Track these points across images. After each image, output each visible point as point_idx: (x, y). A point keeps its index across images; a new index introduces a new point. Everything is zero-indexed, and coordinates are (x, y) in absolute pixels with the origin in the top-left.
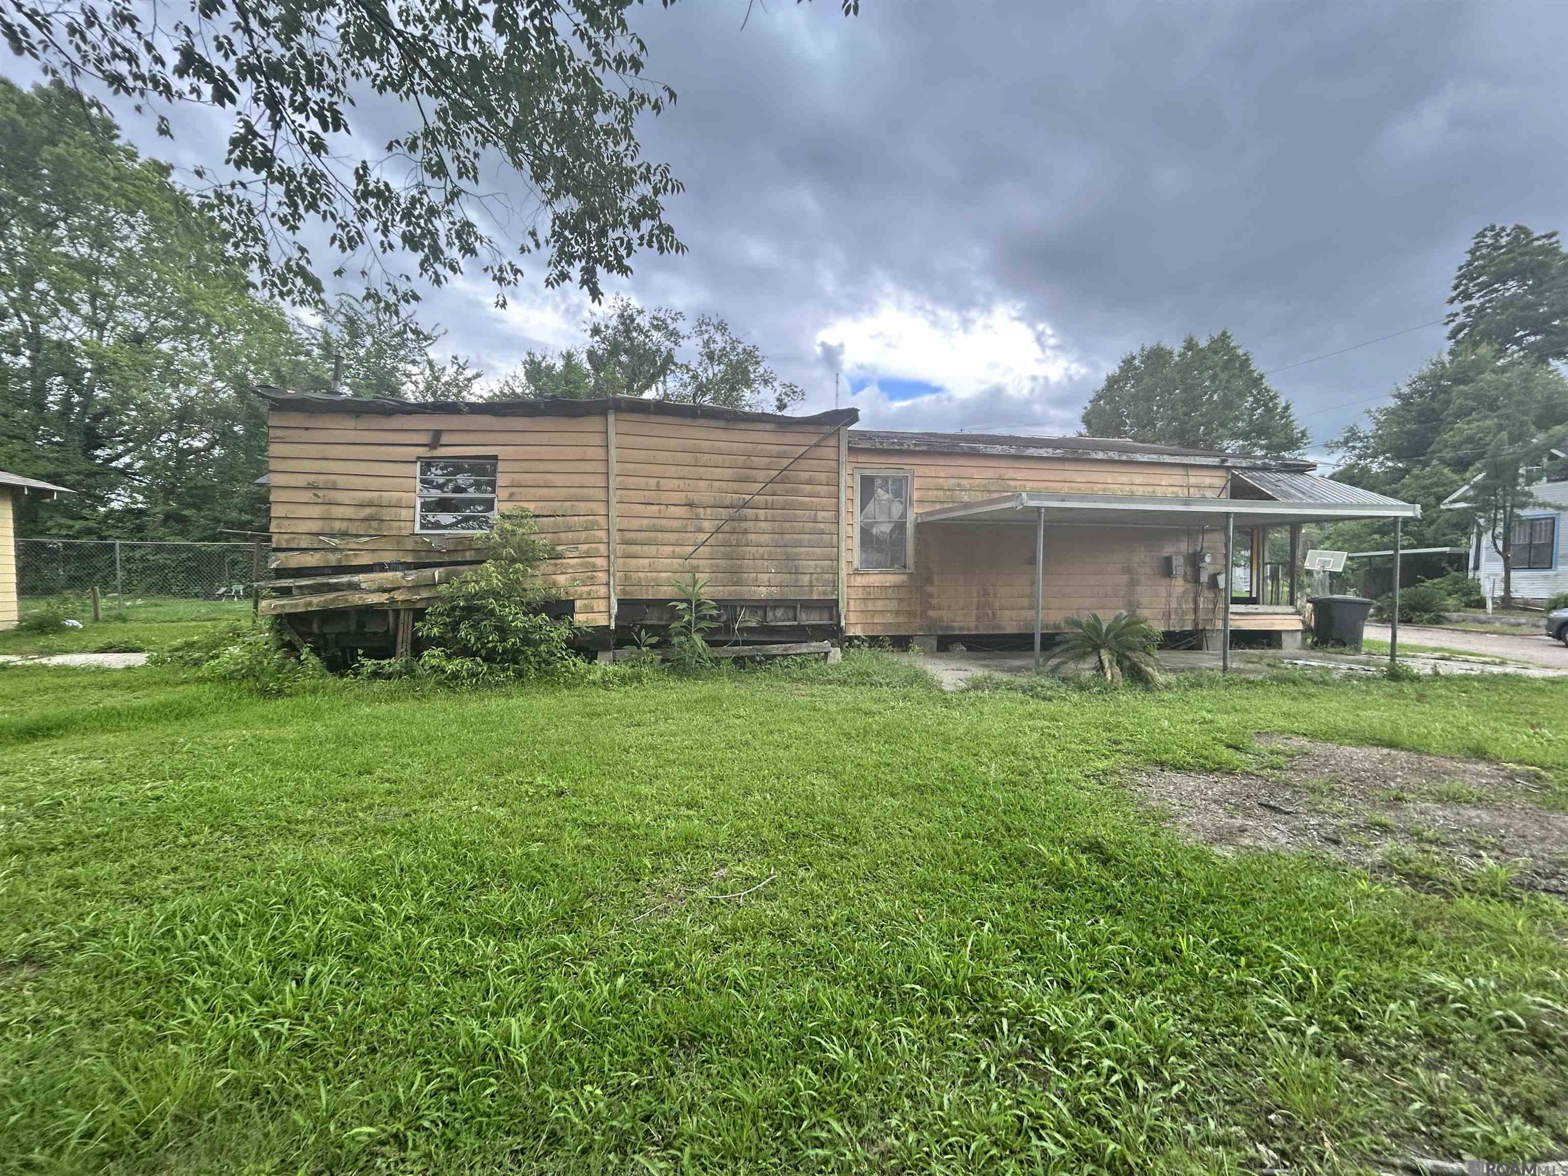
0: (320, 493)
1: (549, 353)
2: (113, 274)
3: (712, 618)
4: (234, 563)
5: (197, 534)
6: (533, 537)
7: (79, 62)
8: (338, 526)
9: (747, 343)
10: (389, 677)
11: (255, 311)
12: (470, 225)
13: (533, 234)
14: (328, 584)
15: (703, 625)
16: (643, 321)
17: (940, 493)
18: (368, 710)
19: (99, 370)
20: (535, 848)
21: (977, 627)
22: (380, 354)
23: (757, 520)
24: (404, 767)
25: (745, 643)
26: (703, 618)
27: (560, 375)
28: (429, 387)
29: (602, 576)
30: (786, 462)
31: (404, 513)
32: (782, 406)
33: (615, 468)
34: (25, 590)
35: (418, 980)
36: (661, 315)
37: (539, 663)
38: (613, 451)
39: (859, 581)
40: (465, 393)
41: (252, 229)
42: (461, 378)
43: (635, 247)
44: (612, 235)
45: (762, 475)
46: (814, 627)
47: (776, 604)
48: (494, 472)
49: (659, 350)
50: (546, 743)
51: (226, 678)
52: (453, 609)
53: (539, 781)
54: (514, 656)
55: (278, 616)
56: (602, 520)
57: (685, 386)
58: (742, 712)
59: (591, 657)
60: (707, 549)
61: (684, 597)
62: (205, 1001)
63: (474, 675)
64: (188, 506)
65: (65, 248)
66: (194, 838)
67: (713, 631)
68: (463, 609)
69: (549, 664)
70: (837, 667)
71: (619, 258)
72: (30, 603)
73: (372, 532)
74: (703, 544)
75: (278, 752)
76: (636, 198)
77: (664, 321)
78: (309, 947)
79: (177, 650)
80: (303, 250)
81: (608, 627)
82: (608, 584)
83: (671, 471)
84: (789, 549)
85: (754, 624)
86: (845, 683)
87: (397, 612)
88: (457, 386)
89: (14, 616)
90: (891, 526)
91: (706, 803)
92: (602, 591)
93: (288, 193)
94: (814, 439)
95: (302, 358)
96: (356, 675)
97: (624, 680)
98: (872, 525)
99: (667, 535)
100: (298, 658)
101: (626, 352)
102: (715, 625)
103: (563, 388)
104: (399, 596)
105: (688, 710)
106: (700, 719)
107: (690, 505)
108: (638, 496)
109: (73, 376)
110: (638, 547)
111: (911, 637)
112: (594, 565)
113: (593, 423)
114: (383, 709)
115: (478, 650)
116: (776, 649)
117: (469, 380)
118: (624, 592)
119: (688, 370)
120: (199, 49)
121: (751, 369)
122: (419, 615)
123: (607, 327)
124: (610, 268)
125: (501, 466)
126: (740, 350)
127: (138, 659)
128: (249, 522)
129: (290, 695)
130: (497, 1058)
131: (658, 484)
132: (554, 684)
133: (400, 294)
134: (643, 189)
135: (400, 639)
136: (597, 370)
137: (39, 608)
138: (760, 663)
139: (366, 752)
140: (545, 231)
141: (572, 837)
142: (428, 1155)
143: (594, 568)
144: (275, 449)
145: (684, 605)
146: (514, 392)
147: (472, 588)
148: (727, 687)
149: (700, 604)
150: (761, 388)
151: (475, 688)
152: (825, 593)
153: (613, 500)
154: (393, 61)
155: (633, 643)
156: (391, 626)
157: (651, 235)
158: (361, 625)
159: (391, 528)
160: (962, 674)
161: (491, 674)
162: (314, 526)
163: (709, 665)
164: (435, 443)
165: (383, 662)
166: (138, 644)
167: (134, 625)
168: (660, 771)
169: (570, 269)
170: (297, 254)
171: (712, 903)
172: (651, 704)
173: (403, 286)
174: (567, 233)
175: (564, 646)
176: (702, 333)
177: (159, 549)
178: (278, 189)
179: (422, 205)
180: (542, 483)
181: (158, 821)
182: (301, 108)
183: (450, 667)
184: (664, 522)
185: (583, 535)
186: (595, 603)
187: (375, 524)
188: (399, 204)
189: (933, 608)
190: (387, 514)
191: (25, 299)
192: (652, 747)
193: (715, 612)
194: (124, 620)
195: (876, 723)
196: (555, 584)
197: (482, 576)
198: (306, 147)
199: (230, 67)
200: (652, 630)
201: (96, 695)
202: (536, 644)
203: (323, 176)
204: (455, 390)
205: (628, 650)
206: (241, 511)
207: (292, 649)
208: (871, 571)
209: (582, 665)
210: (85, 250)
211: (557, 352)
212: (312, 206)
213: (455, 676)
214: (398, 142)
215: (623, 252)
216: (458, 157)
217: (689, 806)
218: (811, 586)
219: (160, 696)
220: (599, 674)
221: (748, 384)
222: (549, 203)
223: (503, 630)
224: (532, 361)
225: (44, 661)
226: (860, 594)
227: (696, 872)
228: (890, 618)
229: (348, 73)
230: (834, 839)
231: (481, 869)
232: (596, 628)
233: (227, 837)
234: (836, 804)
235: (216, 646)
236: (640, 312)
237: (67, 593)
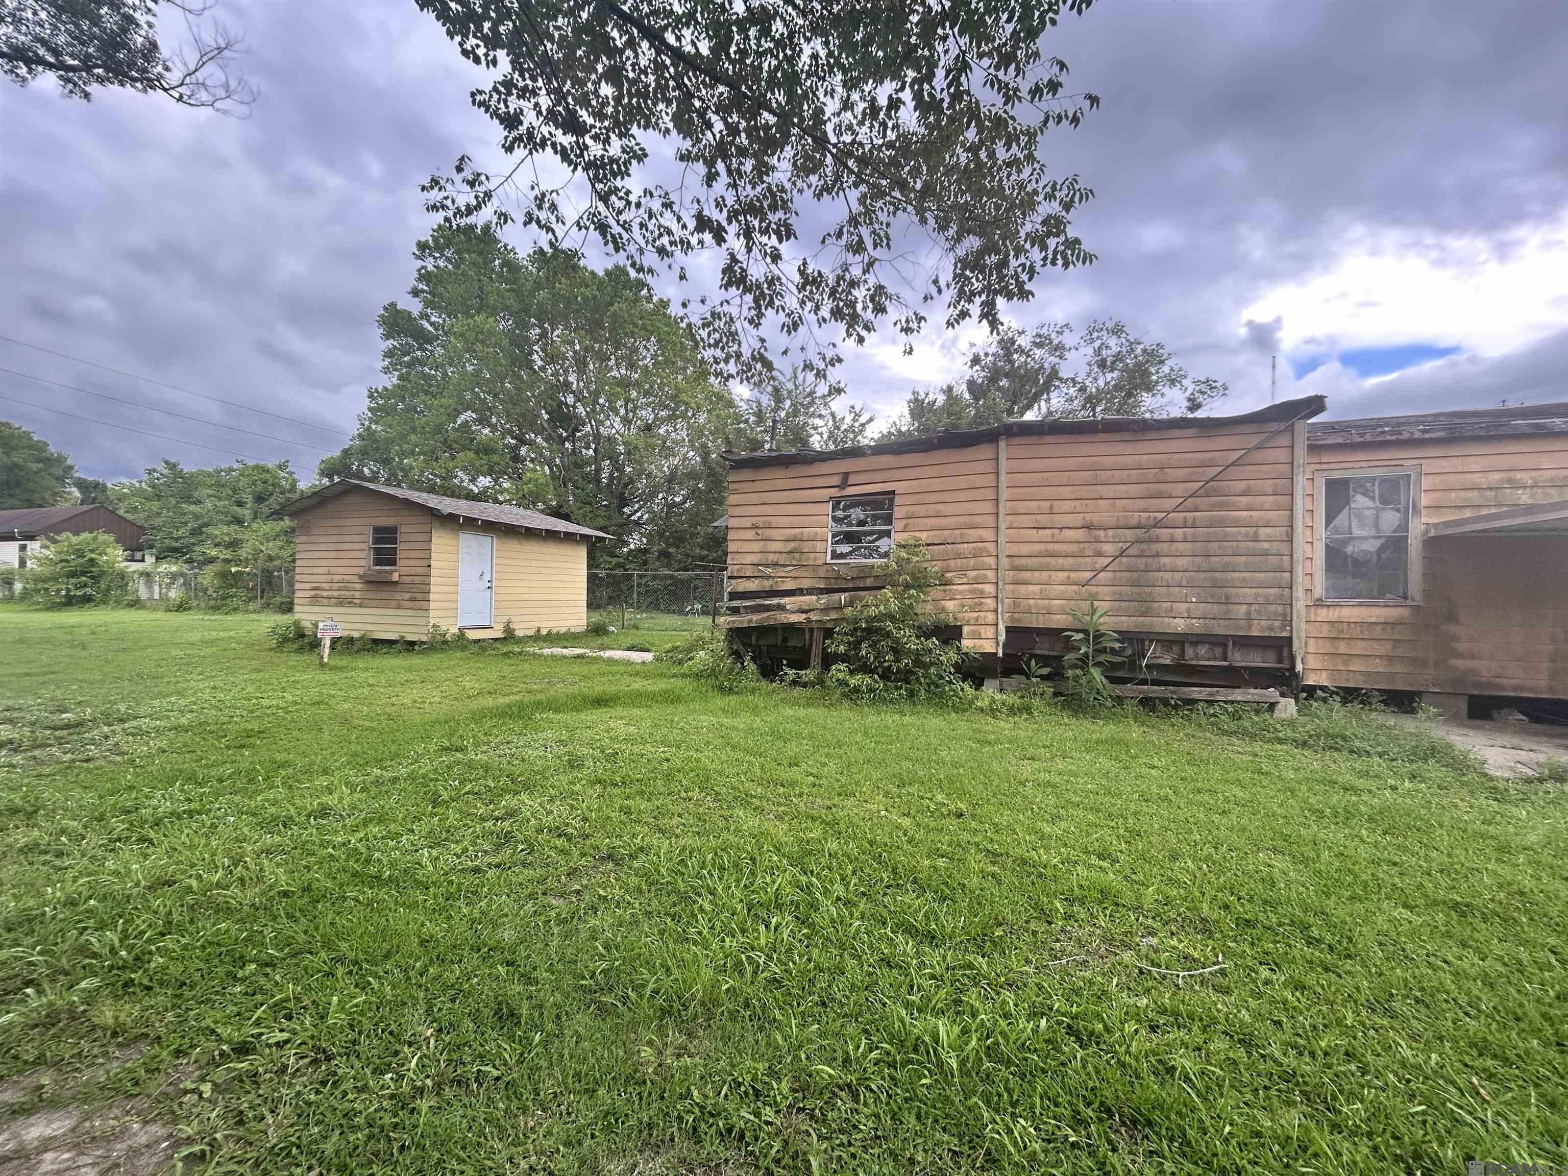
0: (760, 532)
1: (932, 390)
2: (637, 384)
3: (1113, 651)
4: (696, 588)
5: (675, 566)
6: (925, 565)
7: (644, 246)
8: (772, 558)
9: (1148, 342)
10: (805, 685)
11: (714, 394)
12: (881, 287)
13: (936, 282)
14: (763, 605)
15: (1101, 658)
16: (1023, 341)
17: (1473, 495)
18: (791, 712)
19: (629, 453)
20: (941, 863)
21: (1551, 689)
22: (796, 413)
23: (1172, 541)
24: (824, 765)
25: (1155, 683)
26: (1104, 651)
27: (942, 408)
28: (831, 435)
29: (990, 603)
30: (1213, 471)
31: (819, 546)
32: (1194, 406)
33: (1005, 494)
34: (592, 605)
35: (853, 956)
36: (1044, 331)
37: (929, 685)
38: (1003, 477)
39: (1323, 614)
40: (859, 438)
41: (731, 334)
42: (856, 424)
43: (1038, 269)
44: (1013, 263)
45: (1180, 489)
46: (1253, 671)
47: (1197, 640)
48: (891, 507)
49: (1042, 367)
50: (942, 762)
51: (698, 676)
52: (855, 630)
53: (940, 798)
54: (906, 676)
55: (730, 630)
56: (991, 547)
57: (1071, 400)
58: (1155, 762)
59: (978, 684)
60: (1110, 575)
61: (1080, 627)
62: (710, 921)
63: (871, 690)
64: (671, 545)
65: (615, 373)
66: (690, 794)
67: (1114, 666)
68: (863, 630)
69: (937, 686)
70: (1291, 723)
71: (1020, 285)
72: (591, 614)
73: (795, 563)
74: (1104, 569)
75: (736, 738)
76: (1040, 219)
77: (1048, 338)
78: (770, 900)
79: (668, 652)
80: (763, 341)
81: (995, 654)
82: (996, 611)
83: (1066, 492)
84: (1217, 575)
85: (1168, 662)
86: (1304, 744)
87: (811, 630)
88: (854, 432)
89: (584, 622)
90: (1378, 543)
91: (1122, 857)
92: (990, 617)
93: (756, 300)
94: (1256, 440)
95: (742, 426)
96: (782, 681)
97: (1013, 711)
98: (1345, 542)
99: (1060, 561)
100: (742, 664)
101: (1007, 376)
102: (1119, 659)
103: (945, 420)
104: (814, 617)
105: (1087, 751)
106: (1104, 763)
107: (1089, 527)
108: (1028, 521)
109: (614, 459)
110: (1029, 574)
111: (1419, 694)
112: (982, 592)
113: (984, 451)
114: (802, 712)
115: (876, 668)
116: (1196, 693)
117: (863, 425)
118: (1012, 619)
119: (1075, 383)
120: (706, 213)
121: (1153, 370)
122: (829, 633)
123: (986, 355)
124: (1010, 296)
125: (898, 500)
126: (1139, 351)
127: (648, 657)
128: (707, 556)
129: (737, 693)
130: (928, 1053)
131: (1051, 506)
132: (942, 706)
133: (827, 360)
134: (1047, 208)
135: (813, 655)
136: (977, 399)
137: (596, 617)
138: (1176, 707)
139: (792, 749)
140: (946, 277)
141: (976, 861)
142: (877, 1116)
143: (982, 595)
144: (732, 499)
145: (1080, 636)
146: (899, 431)
147: (873, 611)
148: (1135, 732)
149: (1098, 636)
150: (1166, 390)
151: (873, 702)
152: (1271, 628)
153: (1003, 526)
154: (827, 170)
155: (1021, 672)
156: (807, 642)
157: (1055, 252)
158: (785, 640)
159: (808, 559)
160: (1523, 755)
161: (886, 691)
162: (755, 558)
163: (1109, 704)
164: (844, 485)
165: (801, 672)
166: (647, 646)
167: (643, 632)
168: (1063, 812)
169: (970, 307)
170: (759, 345)
171: (1141, 972)
172: (1046, 739)
173: (830, 354)
174: (968, 273)
175: (953, 670)
176: (1092, 341)
177: (655, 577)
178: (749, 298)
179: (845, 280)
180: (933, 513)
181: (669, 777)
182: (764, 232)
183: (853, 682)
184: (1057, 547)
185: (972, 562)
186: (982, 629)
187: (797, 555)
188: (827, 285)
189: (1461, 656)
190: (806, 546)
191: (593, 411)
192: (1049, 784)
193: (1117, 645)
194: (637, 628)
195: (1367, 803)
196: (944, 609)
197: (881, 601)
198: (768, 260)
199: (722, 217)
200: (1044, 660)
201: (627, 680)
202: (926, 666)
203: (779, 279)
204: (852, 436)
205: (1016, 680)
206: (702, 548)
207: (738, 656)
208: (1342, 602)
209: (970, 691)
210: (623, 372)
211: (939, 388)
212: (771, 303)
213: (856, 690)
214: (829, 235)
215: (1024, 277)
216: (874, 232)
217: (1101, 857)
218: (1249, 619)
219: (662, 685)
220: (987, 702)
221: (1149, 388)
222: (952, 249)
223: (897, 651)
224: (916, 400)
225: (602, 653)
226: (1325, 631)
227: (1118, 931)
228: (1378, 666)
229: (795, 192)
230: (1311, 942)
231: (894, 869)
232: (984, 655)
233: (709, 798)
234: (1311, 897)
235: (690, 650)
236: (1021, 333)
237: (610, 608)
